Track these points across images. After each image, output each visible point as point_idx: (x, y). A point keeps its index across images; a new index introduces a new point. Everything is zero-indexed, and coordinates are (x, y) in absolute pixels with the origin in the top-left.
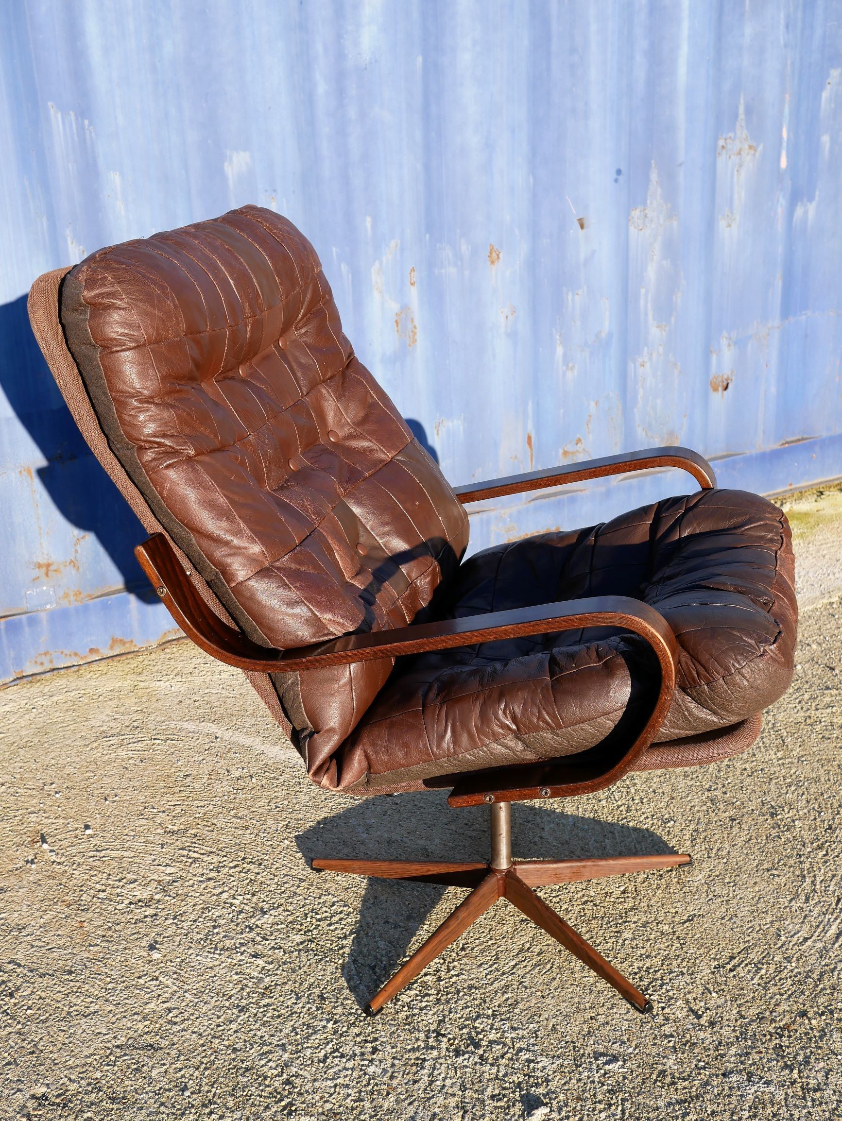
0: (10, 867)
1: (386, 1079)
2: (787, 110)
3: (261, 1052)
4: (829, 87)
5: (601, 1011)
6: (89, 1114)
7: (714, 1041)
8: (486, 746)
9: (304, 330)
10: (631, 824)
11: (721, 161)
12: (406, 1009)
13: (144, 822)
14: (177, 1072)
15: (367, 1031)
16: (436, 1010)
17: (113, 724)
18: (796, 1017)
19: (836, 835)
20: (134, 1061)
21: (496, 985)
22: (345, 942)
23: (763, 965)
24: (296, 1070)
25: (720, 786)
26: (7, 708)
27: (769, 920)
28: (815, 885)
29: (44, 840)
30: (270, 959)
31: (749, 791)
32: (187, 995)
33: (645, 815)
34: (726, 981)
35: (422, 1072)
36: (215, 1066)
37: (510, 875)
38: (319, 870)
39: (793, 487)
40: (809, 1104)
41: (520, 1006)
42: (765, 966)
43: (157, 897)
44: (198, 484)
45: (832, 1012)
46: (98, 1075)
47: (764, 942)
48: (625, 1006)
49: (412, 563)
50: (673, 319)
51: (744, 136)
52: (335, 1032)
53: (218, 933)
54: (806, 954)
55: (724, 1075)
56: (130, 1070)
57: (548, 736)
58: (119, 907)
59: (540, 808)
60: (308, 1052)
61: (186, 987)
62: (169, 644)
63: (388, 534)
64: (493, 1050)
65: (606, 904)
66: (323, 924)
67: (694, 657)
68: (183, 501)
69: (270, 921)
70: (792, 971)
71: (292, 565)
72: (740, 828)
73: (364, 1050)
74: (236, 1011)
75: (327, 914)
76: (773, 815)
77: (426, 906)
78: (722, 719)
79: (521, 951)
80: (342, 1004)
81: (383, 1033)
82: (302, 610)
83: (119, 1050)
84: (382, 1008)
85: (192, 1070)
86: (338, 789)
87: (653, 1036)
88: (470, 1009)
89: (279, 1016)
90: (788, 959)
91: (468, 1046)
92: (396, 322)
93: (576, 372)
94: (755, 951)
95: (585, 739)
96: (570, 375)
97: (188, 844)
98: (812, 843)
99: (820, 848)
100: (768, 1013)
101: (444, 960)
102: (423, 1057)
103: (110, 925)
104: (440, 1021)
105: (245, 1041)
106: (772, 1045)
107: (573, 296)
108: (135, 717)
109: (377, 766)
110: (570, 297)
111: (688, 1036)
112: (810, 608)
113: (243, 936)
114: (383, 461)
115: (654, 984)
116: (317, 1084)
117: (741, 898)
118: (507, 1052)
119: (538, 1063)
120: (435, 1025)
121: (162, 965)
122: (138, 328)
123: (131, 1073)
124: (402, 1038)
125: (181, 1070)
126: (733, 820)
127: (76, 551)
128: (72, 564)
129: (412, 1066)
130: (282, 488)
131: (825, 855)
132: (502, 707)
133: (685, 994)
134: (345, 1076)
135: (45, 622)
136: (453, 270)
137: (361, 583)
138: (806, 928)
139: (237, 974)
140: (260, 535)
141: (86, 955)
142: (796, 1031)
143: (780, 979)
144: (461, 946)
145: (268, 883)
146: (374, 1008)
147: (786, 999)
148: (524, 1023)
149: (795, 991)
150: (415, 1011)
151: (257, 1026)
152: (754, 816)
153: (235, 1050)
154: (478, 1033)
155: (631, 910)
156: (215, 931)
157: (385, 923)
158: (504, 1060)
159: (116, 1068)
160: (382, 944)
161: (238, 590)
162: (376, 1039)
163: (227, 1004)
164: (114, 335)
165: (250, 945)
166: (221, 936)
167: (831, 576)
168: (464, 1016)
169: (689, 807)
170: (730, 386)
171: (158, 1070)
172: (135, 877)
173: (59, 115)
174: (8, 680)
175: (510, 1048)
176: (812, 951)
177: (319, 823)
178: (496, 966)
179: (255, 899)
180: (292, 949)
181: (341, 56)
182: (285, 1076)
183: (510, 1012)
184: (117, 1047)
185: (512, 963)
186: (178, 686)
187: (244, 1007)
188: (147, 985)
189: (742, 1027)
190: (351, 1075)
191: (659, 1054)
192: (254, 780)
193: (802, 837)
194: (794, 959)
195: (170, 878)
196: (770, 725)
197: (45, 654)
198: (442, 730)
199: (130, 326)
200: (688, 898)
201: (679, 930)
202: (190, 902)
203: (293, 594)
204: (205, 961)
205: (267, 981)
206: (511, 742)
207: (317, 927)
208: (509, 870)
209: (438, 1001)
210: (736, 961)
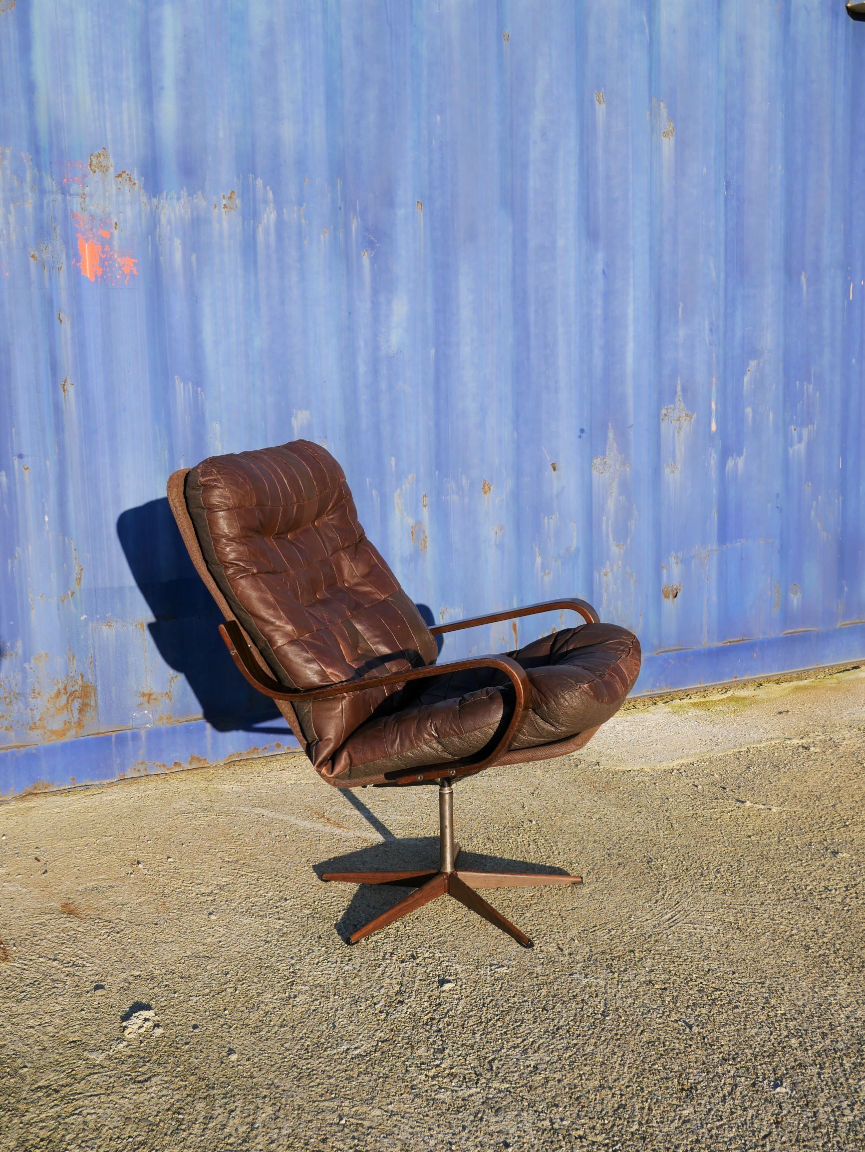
0: (116, 876)
1: (355, 971)
2: (714, 389)
3: (278, 960)
4: (749, 373)
5: (500, 946)
6: (167, 983)
7: (569, 961)
8: (420, 747)
9: (331, 517)
10: (548, 865)
11: (664, 426)
12: (374, 943)
13: (209, 856)
14: (223, 967)
15: (347, 952)
16: (393, 944)
17: (189, 807)
18: (626, 952)
19: (689, 873)
20: (196, 962)
21: (435, 934)
22: (339, 914)
23: (614, 930)
24: (299, 967)
25: (617, 847)
26: (113, 797)
27: (626, 911)
28: (665, 896)
29: (139, 863)
30: (288, 921)
31: (637, 851)
32: (232, 935)
33: (559, 861)
34: (587, 936)
35: (379, 969)
36: (247, 965)
37: (453, 877)
38: (327, 881)
39: (738, 679)
40: (620, 987)
41: (448, 943)
42: (616, 930)
43: (215, 892)
44: (258, 589)
45: (650, 951)
46: (173, 967)
47: (619, 920)
49: (393, 662)
50: (629, 540)
51: (682, 407)
52: (326, 952)
54: (645, 926)
55: (570, 975)
57: (456, 739)
58: (190, 896)
59: (486, 856)
60: (308, 960)
61: (232, 932)
62: (233, 763)
63: (377, 643)
64: (426, 961)
65: (518, 901)
66: (326, 906)
67: (539, 690)
68: (249, 598)
69: (290, 904)
70: (632, 933)
71: (311, 640)
72: (624, 868)
73: (343, 959)
74: (263, 943)
75: (329, 901)
76: (648, 862)
77: (396, 899)
78: (557, 729)
79: (455, 920)
80: (332, 940)
81: (357, 953)
82: (315, 666)
83: (186, 958)
84: (357, 942)
85: (233, 967)
86: (332, 776)
87: (531, 958)
88: (415, 944)
89: (291, 945)
90: (632, 929)
91: (410, 959)
92: (412, 532)
93: (551, 576)
94: (611, 924)
96: (546, 578)
97: (238, 867)
98: (671, 876)
99: (677, 878)
100: (609, 950)
101: (403, 923)
102: (380, 963)
103: (183, 904)
104: (394, 949)
105: (268, 955)
106: (607, 963)
107: (549, 520)
108: (206, 803)
109: (355, 761)
110: (546, 521)
111: (553, 958)
112: (724, 754)
113: (272, 910)
114: (378, 600)
115: (538, 936)
116: (311, 974)
117: (611, 901)
118: (435, 962)
119: (453, 967)
120: (391, 951)
121: (217, 922)
122: (229, 499)
123: (194, 967)
124: (368, 955)
125: (225, 966)
126: (620, 864)
127: (171, 686)
128: (167, 695)
129: (372, 966)
130: (310, 606)
131: (677, 882)
132: (429, 722)
133: (557, 941)
134: (329, 970)
135: (144, 738)
136: (455, 498)
137: (356, 665)
138: (650, 915)
139: (265, 927)
140: (292, 620)
141: (167, 917)
142: (624, 958)
143: (623, 937)
144: (416, 917)
145: (292, 886)
146: (353, 940)
147: (623, 945)
148: (449, 950)
149: (630, 942)
150: (379, 944)
151: (276, 949)
152: (636, 863)
153: (260, 959)
154: (417, 954)
155: (535, 904)
156: (253, 908)
157: (367, 906)
158: (432, 965)
159: (184, 965)
160: (363, 915)
161: (278, 651)
162: (351, 955)
163: (258, 940)
164: (215, 503)
165: (276, 914)
166: (257, 910)
167: (747, 735)
168: (411, 947)
169: (591, 858)
170: (679, 594)
171: (211, 966)
172: (201, 882)
173: (182, 384)
174: (114, 781)
175: (436, 960)
176: (650, 925)
177: (330, 859)
178: (436, 926)
179: (281, 894)
180: (304, 917)
181: (376, 348)
182: (291, 970)
183: (440, 946)
184: (186, 956)
185: (448, 925)
186: (237, 788)
187: (268, 941)
188: (206, 931)
189: (589, 956)
190: (333, 970)
191: (531, 966)
192: (288, 837)
193: (665, 873)
194: (637, 928)
195: (225, 883)
196: (666, 817)
197: (142, 763)
198: (394, 738)
199: (225, 498)
200: (575, 900)
201: (563, 914)
202: (238, 894)
203: (310, 656)
204: (245, 921)
205: (285, 930)
206: (435, 745)
207: (321, 907)
208: (452, 873)
209: (395, 940)
210: (597, 928)
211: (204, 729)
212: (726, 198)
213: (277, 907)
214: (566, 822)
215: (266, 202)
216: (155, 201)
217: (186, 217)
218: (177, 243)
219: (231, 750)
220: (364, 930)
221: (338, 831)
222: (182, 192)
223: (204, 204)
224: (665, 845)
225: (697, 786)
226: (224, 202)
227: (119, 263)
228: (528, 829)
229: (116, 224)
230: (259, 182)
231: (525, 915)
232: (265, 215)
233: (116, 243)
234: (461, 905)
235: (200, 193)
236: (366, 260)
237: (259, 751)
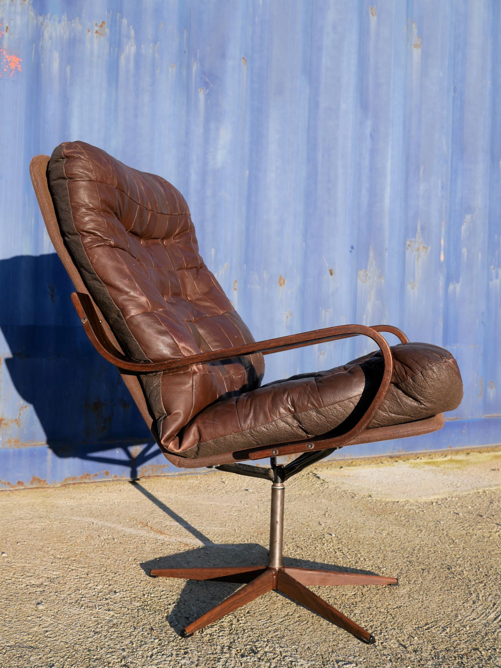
2: (443, 230)
3: (108, 651)
5: (340, 642)
7: (417, 658)
8: (275, 421)
9: (178, 241)
10: (358, 568)
11: (408, 252)
12: (209, 636)
13: (42, 553)
14: (48, 659)
15: (182, 645)
16: (229, 637)
17: (28, 515)
18: (471, 650)
19: (490, 578)
20: (19, 653)
21: (270, 629)
22: (169, 606)
23: (447, 628)
24: (131, 660)
25: (414, 556)
27: (449, 610)
28: (479, 597)
30: (118, 612)
31: (433, 559)
32: (59, 625)
33: (368, 565)
34: (424, 633)
35: (218, 663)
36: (75, 657)
37: (281, 573)
38: (155, 577)
39: (452, 448)
41: (286, 638)
42: (449, 628)
43: (45, 584)
44: (114, 260)
45: (495, 649)
47: (448, 619)
48: (356, 641)
49: (231, 365)
51: (420, 241)
52: (159, 645)
53: (84, 600)
54: (476, 625)
56: (15, 657)
57: (313, 414)
58: (20, 586)
59: (300, 560)
60: (140, 653)
61: (59, 622)
62: (68, 485)
63: (218, 346)
64: (267, 655)
65: (343, 599)
66: (155, 599)
67: (404, 363)
68: (104, 266)
69: (120, 596)
70: (467, 631)
71: (164, 315)
72: (429, 573)
73: (179, 653)
74: (92, 633)
75: (158, 595)
76: (449, 569)
77: (224, 594)
78: (421, 404)
79: (287, 615)
80: (165, 632)
81: (192, 646)
82: (167, 339)
83: (9, 648)
84: (192, 634)
85: (59, 658)
86: (180, 450)
87: (376, 654)
88: (252, 637)
89: (122, 637)
90: (464, 627)
91: (250, 653)
93: (325, 356)
94: (442, 622)
95: (336, 416)
96: (322, 357)
97: (69, 563)
98: (475, 581)
99: (481, 582)
100: (452, 648)
101: (236, 617)
102: (219, 657)
103: (12, 594)
104: (231, 643)
105: (97, 647)
106: (457, 661)
107: (325, 312)
108: (42, 513)
109: (205, 436)
111: (399, 656)
112: (466, 493)
113: (101, 602)
115: (375, 632)
117: (431, 601)
118: (277, 657)
119: (298, 662)
120: (228, 644)
121: (45, 612)
122: (91, 171)
123: (16, 658)
124: (205, 648)
125: (50, 658)
126: (423, 570)
127: (20, 414)
128: (16, 422)
129: (211, 661)
131: (483, 586)
132: (286, 396)
133: (396, 638)
134: (164, 664)
136: (258, 287)
139: (95, 617)
142: (472, 656)
143: (459, 635)
144: (247, 612)
145: (120, 581)
146: (188, 631)
147: (464, 643)
148: (289, 645)
149: (470, 640)
150: (214, 637)
151: (106, 640)
152: (437, 569)
153: (89, 651)
154: (256, 648)
155: (360, 602)
156: (83, 599)
157: (196, 600)
158: (274, 660)
159: (6, 655)
160: (194, 608)
161: (130, 321)
162: (187, 648)
163: (87, 630)
164: (78, 173)
165: (105, 605)
166: (86, 601)
167: (477, 482)
168: (248, 640)
169: (395, 564)
171: (35, 658)
172: (32, 575)
175: (278, 655)
176: (479, 624)
177: (156, 559)
178: (270, 621)
179: (111, 587)
180: (134, 608)
181: (205, 164)
182: (123, 663)
183: (279, 640)
184: (8, 646)
185: (281, 620)
186: (71, 503)
187: (98, 632)
188: (33, 620)
189: (435, 653)
190: (169, 664)
191: (380, 663)
192: (116, 540)
193: (469, 578)
194: (468, 626)
195: (56, 576)
196: (445, 535)
198: (247, 412)
199: (88, 170)
200: (397, 599)
201: (391, 612)
202: (68, 587)
203: (163, 328)
204: (74, 611)
205: (115, 621)
206: (290, 420)
207: (151, 600)
208: (280, 569)
209: (230, 634)
210: (430, 626)
211: (46, 454)
212: (454, 97)
213: (106, 599)
214: (361, 535)
215: (128, 37)
216: (41, 19)
217: (65, 36)
218: (56, 55)
219: (67, 474)
220: (199, 622)
221: (161, 537)
222: (63, 17)
223: (79, 27)
224: (455, 555)
225: (458, 514)
226: (96, 28)
227: (6, 59)
228: (330, 540)
229: (7, 28)
230: (125, 21)
231: (355, 612)
232: (127, 47)
233: (5, 44)
234: (289, 601)
235: (77, 19)
236: (201, 96)
237: (91, 477)
